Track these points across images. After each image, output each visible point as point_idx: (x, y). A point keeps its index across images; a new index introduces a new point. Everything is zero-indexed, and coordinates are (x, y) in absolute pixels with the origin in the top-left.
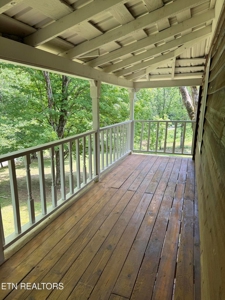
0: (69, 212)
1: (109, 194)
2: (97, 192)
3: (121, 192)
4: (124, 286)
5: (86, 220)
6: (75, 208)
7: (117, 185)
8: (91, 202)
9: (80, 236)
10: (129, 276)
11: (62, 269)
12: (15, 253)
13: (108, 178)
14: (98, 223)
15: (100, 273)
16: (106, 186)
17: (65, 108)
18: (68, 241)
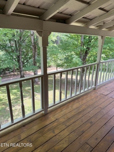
0: (77, 101)
1: (99, 97)
2: (93, 95)
3: (106, 98)
4: (93, 142)
5: (84, 107)
6: (80, 99)
7: (106, 93)
8: (88, 99)
9: (79, 113)
10: (97, 139)
11: (68, 124)
12: (52, 111)
13: (102, 88)
14: (89, 109)
15: (83, 132)
16: (99, 93)
17: (89, 47)
18: (73, 113)
